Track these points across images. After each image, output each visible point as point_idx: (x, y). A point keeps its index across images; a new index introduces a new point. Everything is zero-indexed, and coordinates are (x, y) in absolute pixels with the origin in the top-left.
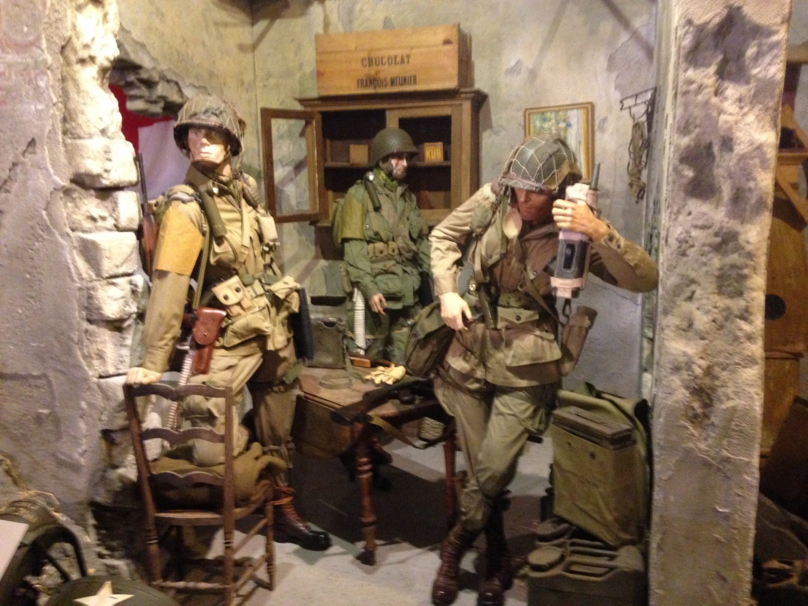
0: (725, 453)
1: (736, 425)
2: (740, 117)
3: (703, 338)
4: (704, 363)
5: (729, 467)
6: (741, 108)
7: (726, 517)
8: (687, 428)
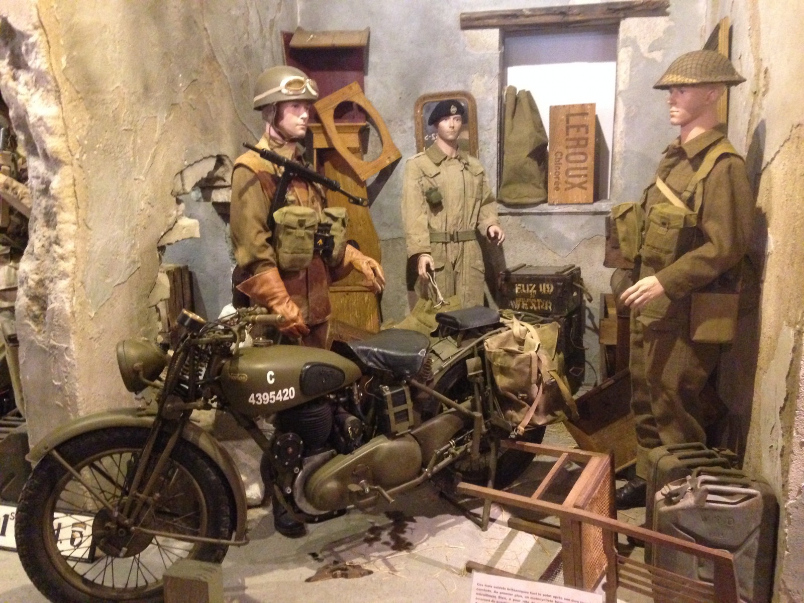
0: (53, 342)
1: (57, 321)
2: (29, 97)
3: (38, 259)
4: (36, 277)
5: (56, 352)
6: (29, 90)
7: (61, 388)
8: (30, 326)
